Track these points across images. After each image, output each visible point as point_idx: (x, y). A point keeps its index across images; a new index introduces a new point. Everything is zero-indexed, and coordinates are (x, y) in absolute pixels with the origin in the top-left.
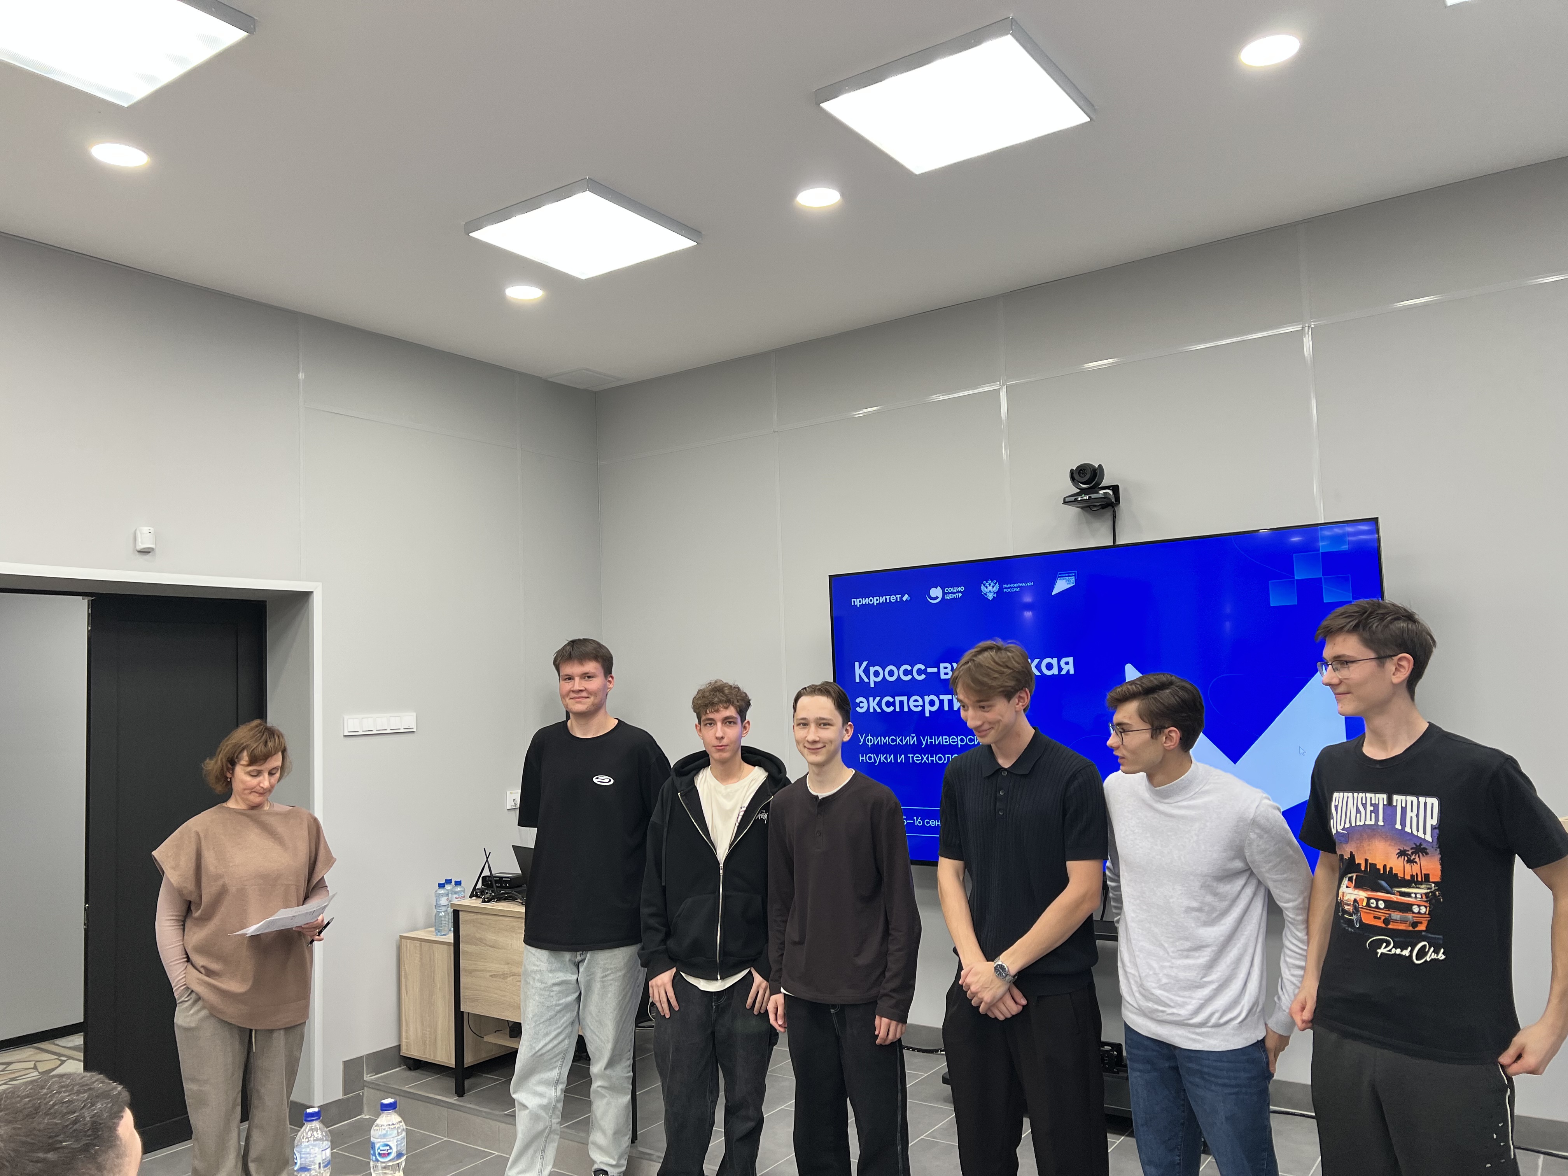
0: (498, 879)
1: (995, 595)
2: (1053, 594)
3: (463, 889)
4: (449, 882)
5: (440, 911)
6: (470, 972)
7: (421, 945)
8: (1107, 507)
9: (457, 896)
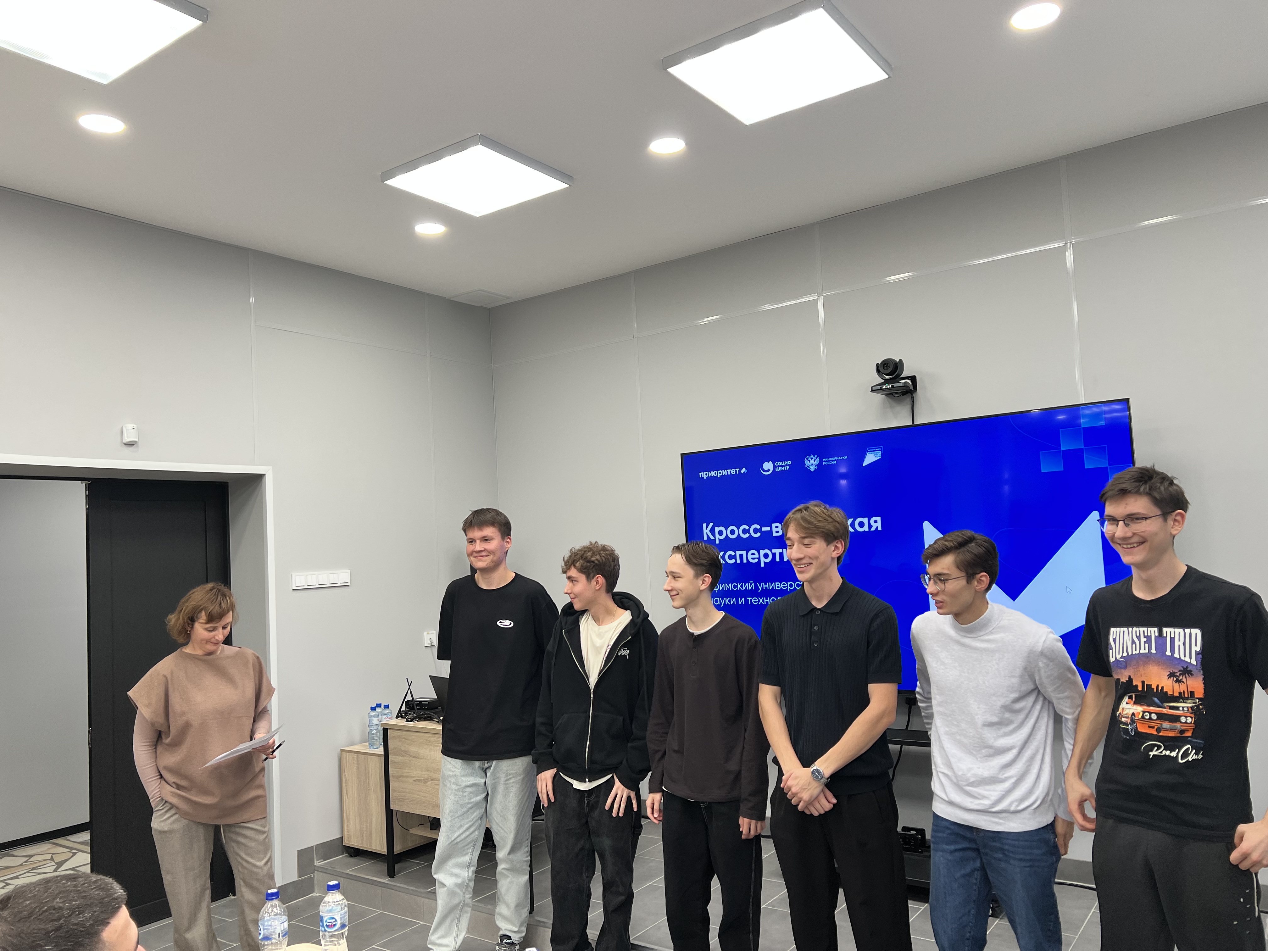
0: (419, 703)
1: (816, 468)
2: (863, 466)
3: (390, 711)
4: (379, 705)
5: (373, 729)
6: (398, 778)
7: (357, 756)
8: (907, 394)
9: (386, 717)
